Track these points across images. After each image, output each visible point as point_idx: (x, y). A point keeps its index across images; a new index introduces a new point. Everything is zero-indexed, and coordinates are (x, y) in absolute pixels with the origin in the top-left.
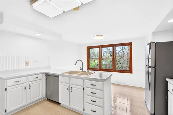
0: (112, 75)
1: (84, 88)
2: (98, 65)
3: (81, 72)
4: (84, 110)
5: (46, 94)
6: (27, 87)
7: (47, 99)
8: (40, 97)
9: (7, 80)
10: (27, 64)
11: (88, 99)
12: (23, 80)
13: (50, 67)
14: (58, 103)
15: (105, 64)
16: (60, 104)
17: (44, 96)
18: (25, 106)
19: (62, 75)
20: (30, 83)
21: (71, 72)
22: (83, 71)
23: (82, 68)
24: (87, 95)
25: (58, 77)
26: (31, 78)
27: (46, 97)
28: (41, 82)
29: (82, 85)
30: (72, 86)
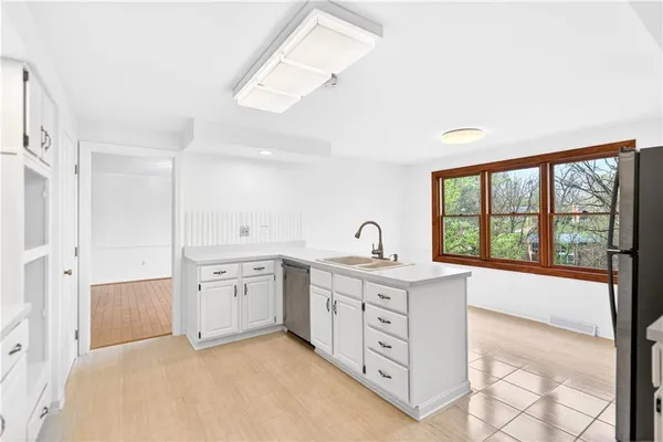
0: (469, 274)
1: (363, 306)
2: (534, 245)
3: (375, 262)
4: (364, 371)
5: (285, 319)
6: (241, 290)
7: (286, 330)
8: (270, 321)
9: (203, 268)
10: (245, 232)
11: (374, 337)
12: (232, 270)
13: (301, 244)
14: (308, 345)
15: (572, 245)
16: (314, 347)
17: (280, 321)
18: (236, 335)
19: (318, 267)
20: (245, 281)
22: (382, 258)
23: (381, 247)
24: (370, 326)
25: (308, 271)
26: (249, 268)
27: (284, 325)
28: (271, 283)
29: (359, 295)
30: (337, 297)
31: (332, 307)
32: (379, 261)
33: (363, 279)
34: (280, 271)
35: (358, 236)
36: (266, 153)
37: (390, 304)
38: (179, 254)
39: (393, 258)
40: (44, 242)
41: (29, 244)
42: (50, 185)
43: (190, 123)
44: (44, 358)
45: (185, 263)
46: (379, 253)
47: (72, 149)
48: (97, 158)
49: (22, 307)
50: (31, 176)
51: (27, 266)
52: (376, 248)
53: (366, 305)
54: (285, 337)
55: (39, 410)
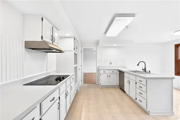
0: (174, 78)
4: (136, 99)
5: (119, 84)
6: (109, 76)
8: (116, 84)
9: (101, 70)
10: (111, 63)
11: (138, 91)
12: (107, 71)
13: (125, 67)
16: (125, 92)
17: (118, 85)
19: (126, 72)
20: (110, 74)
21: (136, 72)
22: (146, 72)
23: (145, 68)
24: (137, 88)
25: (124, 73)
26: (111, 71)
27: (119, 86)
28: (116, 75)
29: (135, 80)
30: (130, 80)
31: (129, 82)
32: (145, 72)
33: (136, 76)
34: (118, 73)
35: (138, 65)
36: (115, 45)
37: (142, 83)
38: (97, 67)
39: (149, 72)
40: (77, 64)
41: (75, 64)
42: (77, 55)
43: (99, 41)
44: (77, 82)
45: (98, 70)
46: (145, 70)
47: (81, 48)
48: (84, 49)
49: (74, 73)
50: (75, 54)
51: (75, 67)
52: (144, 68)
53: (137, 83)
54: (119, 89)
55: (76, 90)
